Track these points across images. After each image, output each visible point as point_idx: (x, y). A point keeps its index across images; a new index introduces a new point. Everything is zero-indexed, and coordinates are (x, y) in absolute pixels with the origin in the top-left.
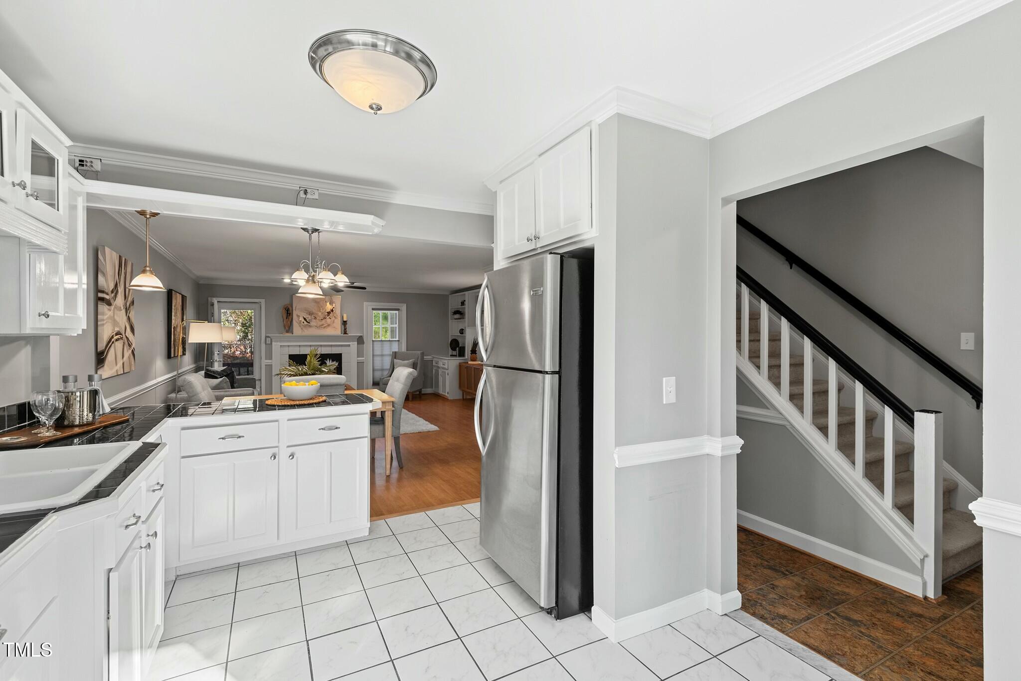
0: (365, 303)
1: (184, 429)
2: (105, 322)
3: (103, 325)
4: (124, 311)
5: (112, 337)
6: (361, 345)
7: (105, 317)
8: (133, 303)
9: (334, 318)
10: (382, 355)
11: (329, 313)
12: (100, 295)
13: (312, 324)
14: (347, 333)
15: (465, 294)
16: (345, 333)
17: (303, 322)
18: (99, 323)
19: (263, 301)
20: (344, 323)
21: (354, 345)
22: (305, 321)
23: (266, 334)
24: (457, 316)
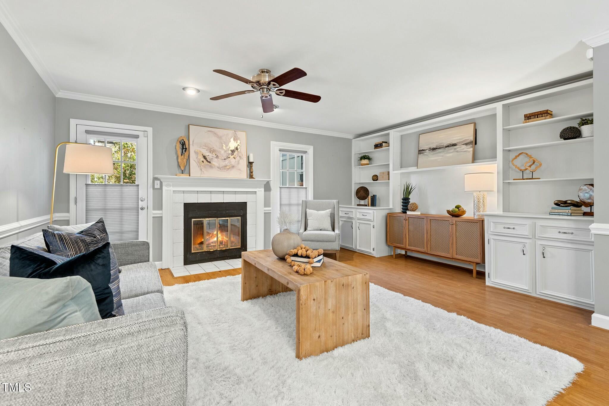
0: (272, 142)
6: (267, 193)
9: (238, 158)
10: (290, 205)
11: (233, 151)
13: (215, 162)
14: (254, 177)
15: (388, 134)
16: (251, 177)
17: (203, 161)
19: (150, 130)
20: (250, 164)
21: (261, 192)
22: (204, 160)
23: (153, 175)
24: (365, 161)
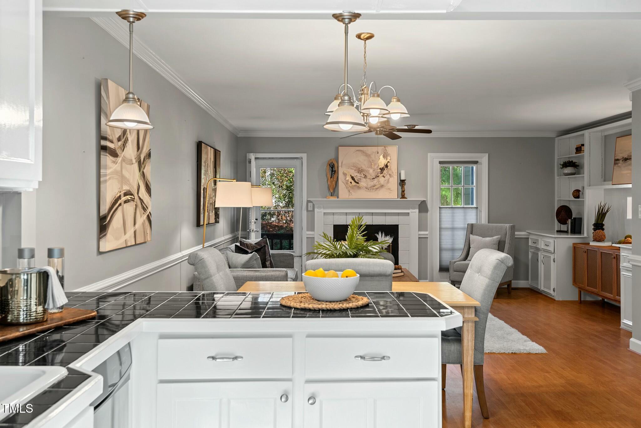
0: (429, 154)
1: (163, 337)
2: (108, 177)
3: (105, 181)
4: (136, 166)
5: (120, 197)
6: (423, 214)
7: (109, 171)
8: (149, 155)
9: (388, 176)
10: (453, 229)
11: (382, 169)
12: (103, 143)
13: (363, 183)
14: (406, 196)
15: (583, 135)
16: (403, 197)
17: (351, 182)
18: (102, 179)
19: (304, 156)
20: (402, 183)
21: (414, 213)
22: (353, 181)
23: (307, 198)
24: (568, 170)
